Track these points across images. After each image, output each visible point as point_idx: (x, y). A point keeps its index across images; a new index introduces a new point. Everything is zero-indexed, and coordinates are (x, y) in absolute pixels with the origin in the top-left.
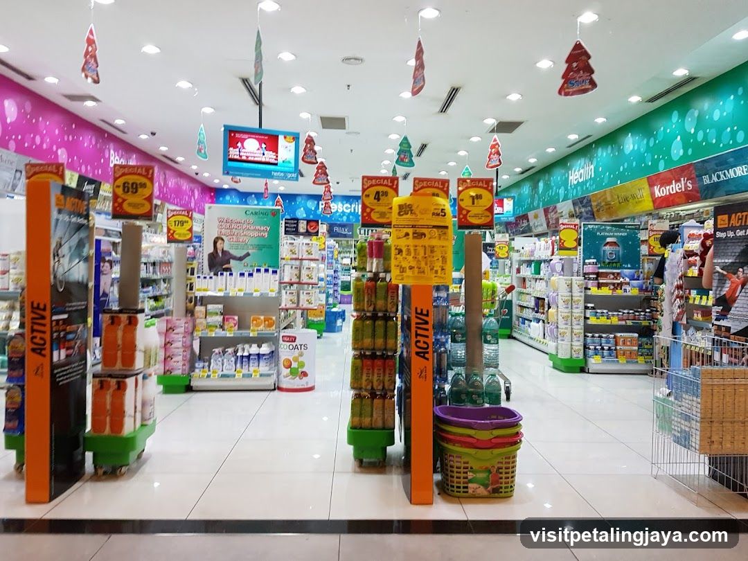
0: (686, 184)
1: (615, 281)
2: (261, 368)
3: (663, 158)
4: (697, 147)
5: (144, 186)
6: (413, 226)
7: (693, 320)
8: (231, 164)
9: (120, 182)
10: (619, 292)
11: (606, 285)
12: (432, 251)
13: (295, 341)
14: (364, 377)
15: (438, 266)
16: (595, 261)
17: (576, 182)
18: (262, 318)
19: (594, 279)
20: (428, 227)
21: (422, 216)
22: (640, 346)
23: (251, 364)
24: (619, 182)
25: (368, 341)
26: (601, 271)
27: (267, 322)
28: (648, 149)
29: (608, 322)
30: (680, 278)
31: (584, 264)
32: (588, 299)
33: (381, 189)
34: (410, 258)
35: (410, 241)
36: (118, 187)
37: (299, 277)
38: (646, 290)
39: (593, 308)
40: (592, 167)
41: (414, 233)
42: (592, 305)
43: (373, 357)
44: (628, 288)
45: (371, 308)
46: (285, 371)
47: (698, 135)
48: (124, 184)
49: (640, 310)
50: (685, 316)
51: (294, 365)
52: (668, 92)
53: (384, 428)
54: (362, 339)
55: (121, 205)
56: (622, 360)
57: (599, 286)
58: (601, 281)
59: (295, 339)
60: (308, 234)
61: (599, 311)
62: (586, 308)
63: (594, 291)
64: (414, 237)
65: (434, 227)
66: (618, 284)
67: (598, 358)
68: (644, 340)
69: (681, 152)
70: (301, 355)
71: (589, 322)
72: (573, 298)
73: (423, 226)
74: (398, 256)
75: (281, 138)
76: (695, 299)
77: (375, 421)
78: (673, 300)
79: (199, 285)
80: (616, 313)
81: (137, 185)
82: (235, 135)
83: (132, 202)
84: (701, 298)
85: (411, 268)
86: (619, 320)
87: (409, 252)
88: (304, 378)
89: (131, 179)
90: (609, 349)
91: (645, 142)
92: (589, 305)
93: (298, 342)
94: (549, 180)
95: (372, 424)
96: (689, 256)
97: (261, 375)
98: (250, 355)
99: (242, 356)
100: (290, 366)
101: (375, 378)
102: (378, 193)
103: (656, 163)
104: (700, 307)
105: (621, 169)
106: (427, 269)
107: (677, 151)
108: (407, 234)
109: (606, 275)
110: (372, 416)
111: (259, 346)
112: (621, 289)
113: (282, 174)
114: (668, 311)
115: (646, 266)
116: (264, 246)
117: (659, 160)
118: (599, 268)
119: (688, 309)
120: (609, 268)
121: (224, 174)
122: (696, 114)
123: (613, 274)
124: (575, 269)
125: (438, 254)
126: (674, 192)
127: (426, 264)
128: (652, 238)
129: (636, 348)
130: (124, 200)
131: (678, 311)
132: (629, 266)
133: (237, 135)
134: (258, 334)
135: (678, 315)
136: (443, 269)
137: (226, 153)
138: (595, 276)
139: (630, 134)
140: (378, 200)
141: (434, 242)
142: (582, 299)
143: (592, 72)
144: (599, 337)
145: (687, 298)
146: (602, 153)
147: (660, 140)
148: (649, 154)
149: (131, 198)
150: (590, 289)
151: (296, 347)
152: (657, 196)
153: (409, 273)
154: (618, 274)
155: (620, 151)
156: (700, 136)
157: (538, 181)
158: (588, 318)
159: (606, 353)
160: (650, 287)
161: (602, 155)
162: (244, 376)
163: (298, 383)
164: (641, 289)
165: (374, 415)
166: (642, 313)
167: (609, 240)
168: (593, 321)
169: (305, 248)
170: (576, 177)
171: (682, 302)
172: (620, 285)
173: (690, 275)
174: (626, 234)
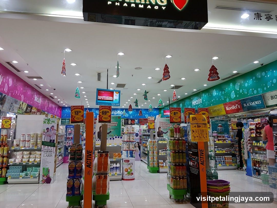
0: (238, 106)
1: (223, 139)
2: (117, 172)
3: (228, 98)
4: (240, 94)
5: (108, 112)
6: (197, 124)
7: (254, 150)
8: (98, 101)
9: (101, 111)
10: (225, 142)
11: (221, 140)
12: (203, 131)
13: (129, 162)
14: (177, 172)
15: (205, 136)
16: (216, 132)
17: (195, 105)
18: (117, 154)
19: (216, 138)
20: (201, 124)
21: (199, 121)
22: (233, 160)
23: (114, 171)
24: (212, 105)
25: (177, 160)
26: (219, 135)
27: (119, 155)
28: (222, 94)
29: (222, 152)
30: (249, 137)
31: (213, 133)
32: (215, 145)
33: (175, 111)
34: (197, 133)
35: (197, 128)
36: (101, 113)
37: (129, 139)
38: (233, 141)
39: (217, 148)
40: (201, 100)
41: (197, 126)
42: (217, 147)
43: (179, 165)
44: (227, 141)
45: (178, 149)
46: (126, 173)
47: (240, 91)
48: (103, 112)
49: (231, 148)
50: (252, 149)
51: (129, 170)
52: (229, 77)
53: (184, 189)
54: (176, 160)
55: (101, 118)
56: (228, 165)
57: (219, 140)
58: (219, 139)
59: (129, 161)
60: (131, 124)
61: (219, 149)
62: (215, 148)
63: (217, 142)
64: (197, 127)
65: (203, 124)
66: (224, 139)
67: (220, 165)
68: (234, 158)
69: (235, 96)
70: (131, 167)
71: (216, 152)
72: (211, 144)
73: (200, 124)
74: (193, 133)
75: (115, 92)
76: (255, 144)
77: (181, 187)
78: (247, 144)
79: (97, 143)
80: (224, 149)
81: (106, 112)
82: (100, 92)
83: (105, 117)
84: (257, 143)
85: (197, 136)
86: (226, 152)
87: (196, 132)
88: (132, 175)
89: (105, 110)
90: (223, 161)
91: (221, 92)
92: (216, 147)
93: (130, 162)
94: (184, 103)
95: (180, 187)
96: (251, 130)
97: (118, 175)
98: (114, 167)
99: (111, 168)
100: (127, 171)
101: (180, 172)
102: (175, 113)
103: (225, 99)
104: (257, 146)
105: (212, 101)
106: (202, 137)
107: (233, 95)
108: (195, 126)
109: (220, 137)
110: (180, 185)
111: (116, 164)
112: (225, 141)
113: (115, 104)
114: (246, 148)
115: (231, 133)
116: (116, 129)
117: (226, 98)
118: (218, 134)
119: (253, 147)
120: (220, 134)
121: (96, 104)
122: (239, 84)
123: (222, 136)
124: (210, 135)
125: (205, 132)
126: (234, 109)
127: (202, 135)
128: (232, 124)
129: (231, 161)
130: (102, 117)
131: (250, 148)
132: (226, 133)
133: (101, 92)
134: (116, 160)
135: (250, 149)
136: (206, 137)
137: (97, 97)
138: (217, 137)
139: (215, 90)
140: (175, 115)
141: (204, 129)
142: (214, 145)
143: (218, 74)
144: (220, 157)
145: (252, 144)
146: (205, 95)
147: (227, 92)
148: (223, 96)
149: (104, 116)
150: (216, 141)
151: (129, 164)
152: (227, 110)
153: (197, 138)
154: (224, 136)
155: (212, 95)
156: (241, 91)
157: (180, 104)
158: (216, 151)
159: (222, 163)
160: (234, 140)
161: (204, 96)
162: (112, 175)
163: (130, 177)
164: (231, 141)
165: (181, 185)
166: (232, 149)
167: (219, 125)
168: (217, 152)
169: (131, 129)
170: (195, 103)
171: (251, 145)
172: (225, 140)
173: (252, 136)
174: (224, 123)
